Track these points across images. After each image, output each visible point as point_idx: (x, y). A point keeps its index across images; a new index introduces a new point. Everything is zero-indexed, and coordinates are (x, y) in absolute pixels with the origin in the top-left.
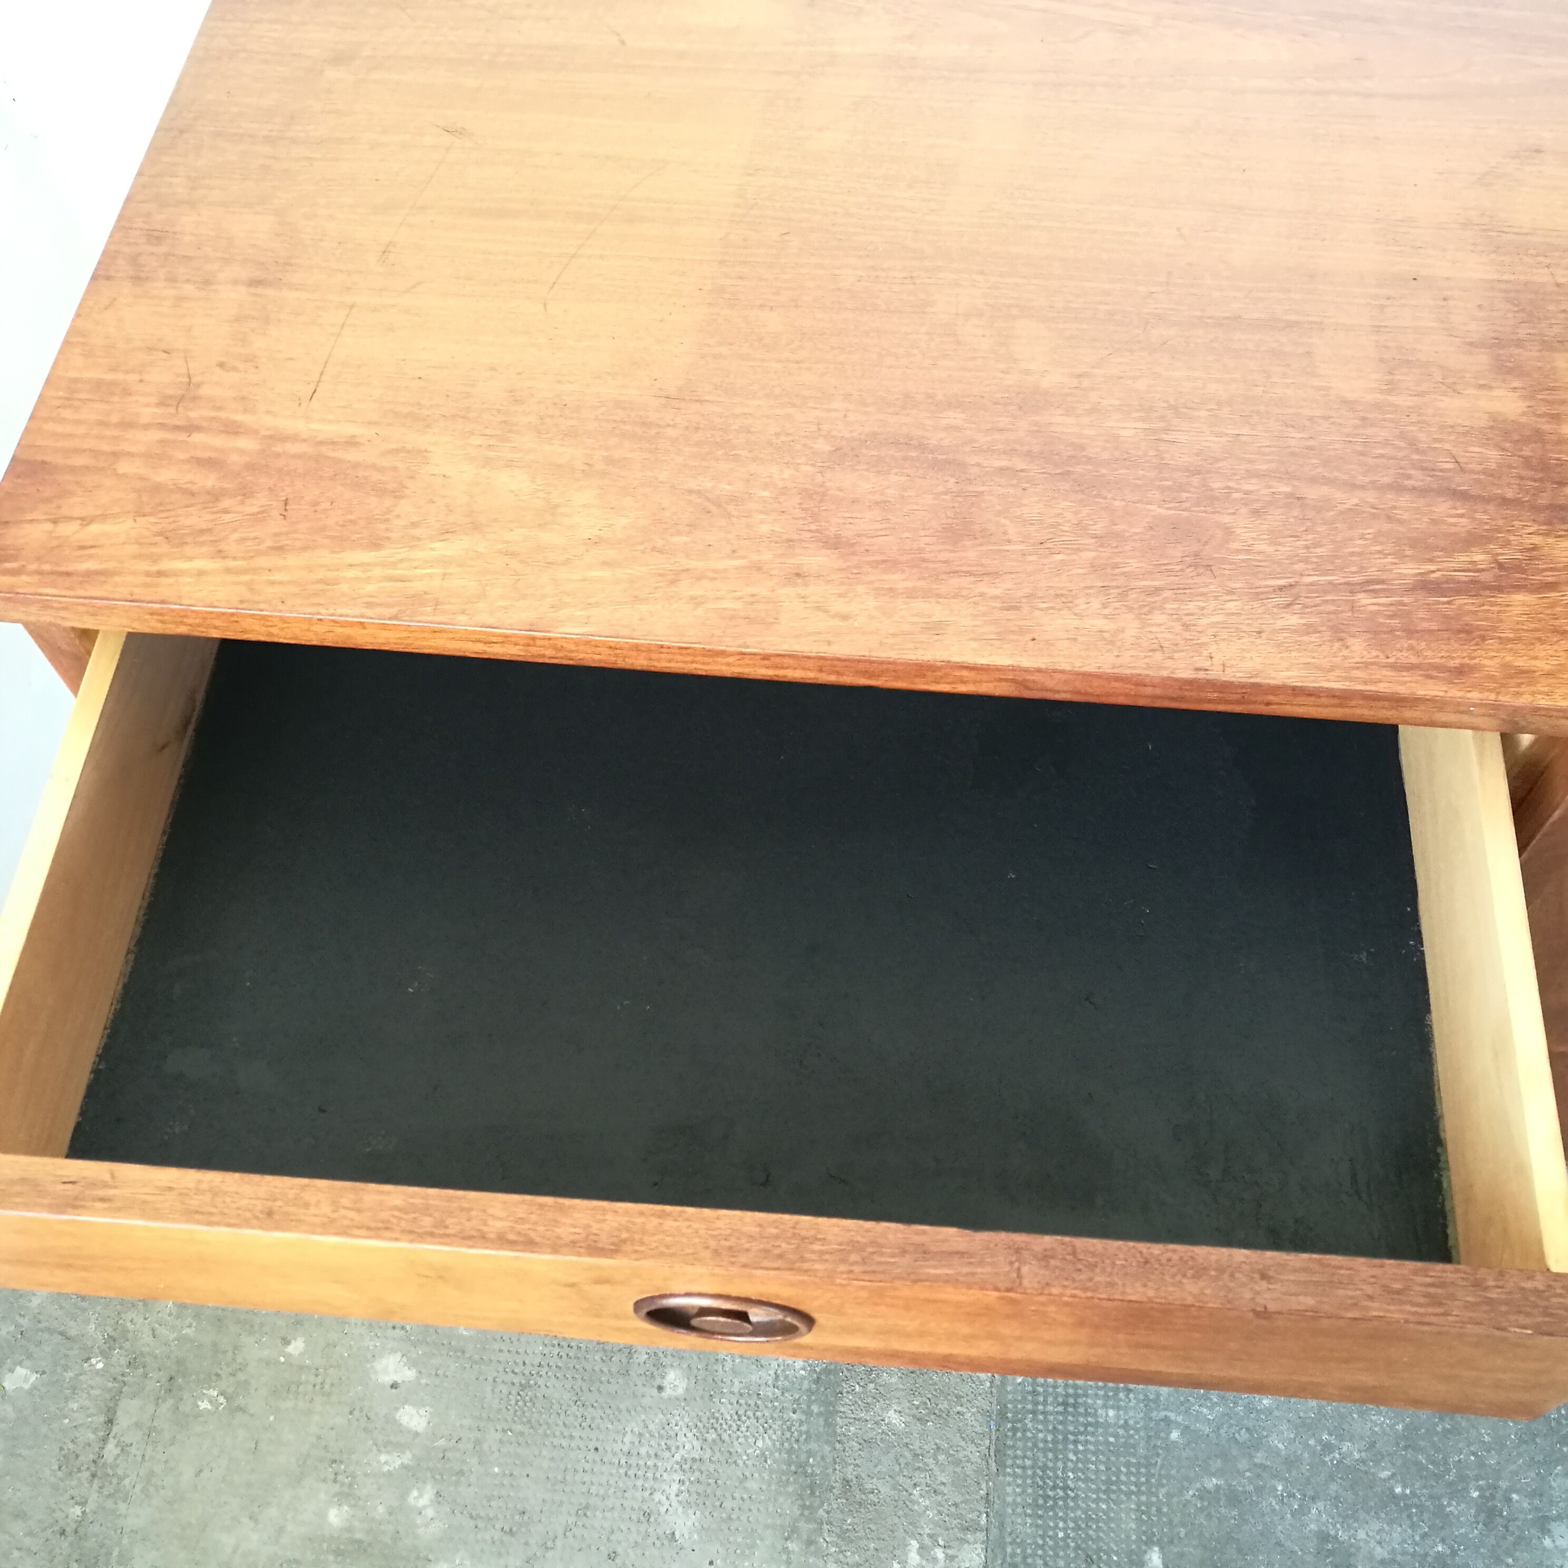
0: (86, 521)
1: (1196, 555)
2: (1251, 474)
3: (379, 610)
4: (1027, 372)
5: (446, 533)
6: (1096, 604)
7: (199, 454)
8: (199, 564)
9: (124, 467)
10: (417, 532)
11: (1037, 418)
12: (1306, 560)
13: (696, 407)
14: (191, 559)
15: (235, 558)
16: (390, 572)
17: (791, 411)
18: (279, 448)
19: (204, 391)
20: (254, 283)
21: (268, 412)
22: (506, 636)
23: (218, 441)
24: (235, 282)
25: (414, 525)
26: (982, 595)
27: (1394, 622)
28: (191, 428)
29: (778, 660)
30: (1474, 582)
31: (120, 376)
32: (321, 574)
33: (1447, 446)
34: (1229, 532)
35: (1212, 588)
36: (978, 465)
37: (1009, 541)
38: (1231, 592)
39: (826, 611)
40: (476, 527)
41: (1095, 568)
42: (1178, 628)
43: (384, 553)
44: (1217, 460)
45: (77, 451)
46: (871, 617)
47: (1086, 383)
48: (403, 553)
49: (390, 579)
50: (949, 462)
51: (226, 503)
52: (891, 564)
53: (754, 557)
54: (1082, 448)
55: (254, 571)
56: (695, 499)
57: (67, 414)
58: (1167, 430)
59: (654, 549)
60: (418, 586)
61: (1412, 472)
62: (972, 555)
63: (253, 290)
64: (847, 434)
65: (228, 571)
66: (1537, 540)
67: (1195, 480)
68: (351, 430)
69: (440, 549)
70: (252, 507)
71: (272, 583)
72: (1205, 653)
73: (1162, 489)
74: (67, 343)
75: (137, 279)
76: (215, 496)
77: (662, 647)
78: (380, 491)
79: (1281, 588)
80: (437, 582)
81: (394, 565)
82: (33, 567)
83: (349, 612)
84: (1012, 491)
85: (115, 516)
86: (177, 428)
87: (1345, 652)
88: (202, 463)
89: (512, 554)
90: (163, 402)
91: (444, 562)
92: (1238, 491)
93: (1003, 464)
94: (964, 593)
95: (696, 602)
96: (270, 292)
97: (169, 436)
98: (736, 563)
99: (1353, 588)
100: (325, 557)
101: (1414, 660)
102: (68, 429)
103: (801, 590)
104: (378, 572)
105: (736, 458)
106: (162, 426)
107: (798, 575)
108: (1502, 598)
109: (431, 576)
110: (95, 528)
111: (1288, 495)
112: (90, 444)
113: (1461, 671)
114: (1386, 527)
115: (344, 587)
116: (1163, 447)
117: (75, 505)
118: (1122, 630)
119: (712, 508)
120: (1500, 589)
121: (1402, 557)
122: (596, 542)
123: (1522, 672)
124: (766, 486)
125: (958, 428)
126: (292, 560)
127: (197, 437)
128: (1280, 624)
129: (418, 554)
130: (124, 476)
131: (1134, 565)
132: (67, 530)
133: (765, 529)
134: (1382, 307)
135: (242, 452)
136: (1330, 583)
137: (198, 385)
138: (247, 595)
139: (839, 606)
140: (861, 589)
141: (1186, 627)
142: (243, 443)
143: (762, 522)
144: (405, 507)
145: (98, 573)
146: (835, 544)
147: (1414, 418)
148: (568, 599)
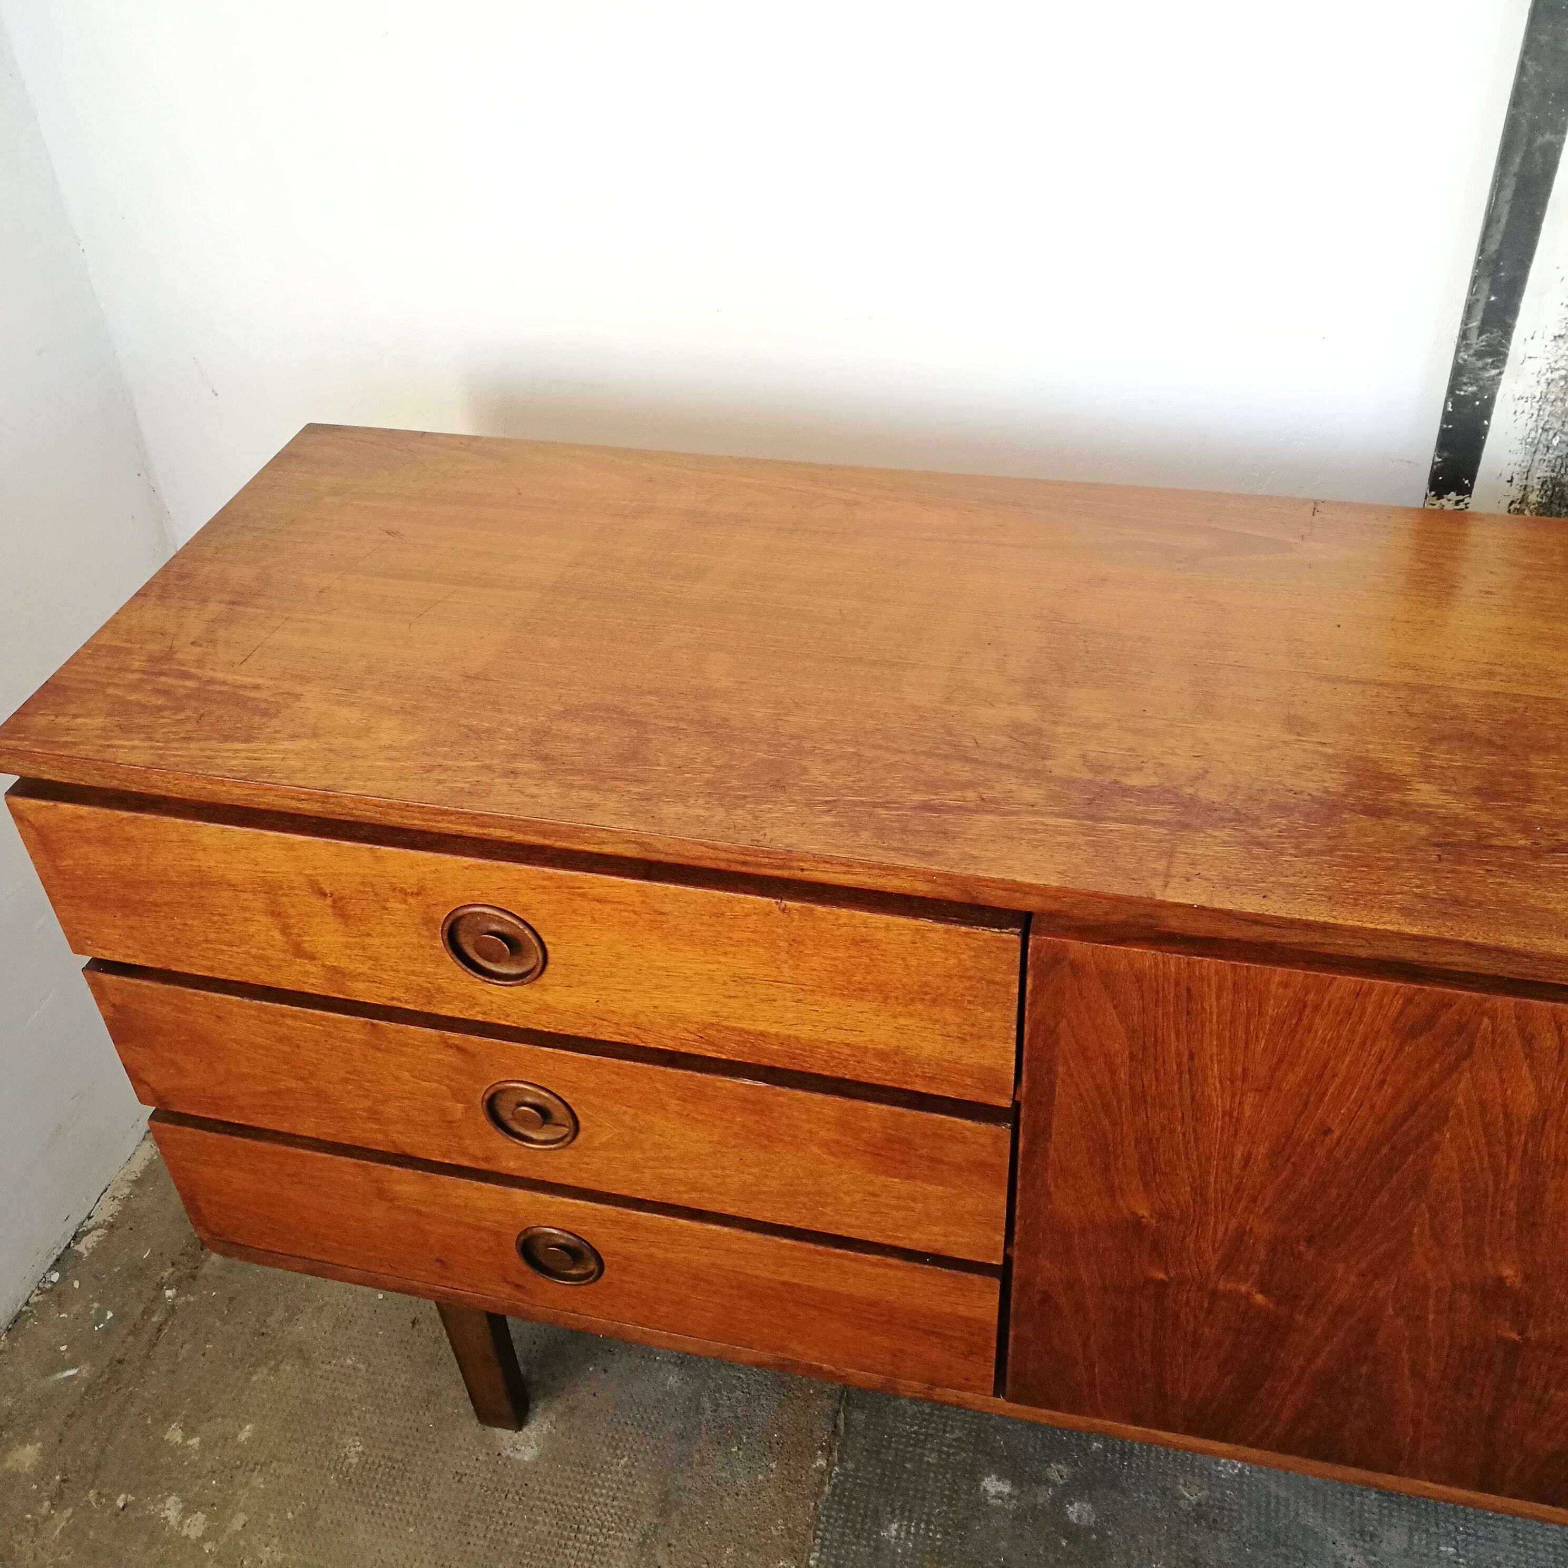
0: (75, 716)
1: (778, 780)
2: (832, 741)
3: (236, 774)
4: (708, 679)
5: (294, 737)
6: (701, 802)
7: (159, 687)
8: (135, 743)
9: (111, 691)
10: (277, 735)
11: (705, 703)
12: (850, 788)
13: (484, 683)
14: (131, 740)
15: (158, 742)
16: (251, 755)
17: (546, 689)
18: (211, 688)
19: (179, 656)
20: (232, 603)
21: (211, 669)
22: (312, 794)
23: (175, 682)
24: (221, 601)
25: (276, 732)
26: (629, 792)
27: (896, 825)
28: (162, 674)
29: (481, 819)
30: (960, 807)
31: (129, 645)
32: (208, 753)
33: (973, 734)
34: (805, 770)
35: (782, 798)
36: (655, 724)
37: (659, 765)
38: (794, 801)
39: (523, 793)
40: (315, 735)
41: (709, 782)
42: (750, 817)
43: (252, 745)
44: (814, 732)
45: (86, 681)
46: (551, 797)
47: (744, 687)
48: (264, 745)
49: (249, 758)
50: (637, 722)
51: (165, 713)
52: (575, 771)
53: (488, 762)
54: (727, 720)
55: (168, 749)
56: (463, 730)
57: (89, 662)
58: (786, 715)
59: (424, 753)
60: (265, 763)
61: (943, 746)
62: (631, 770)
63: (231, 607)
64: (576, 703)
65: (152, 748)
66: (1014, 787)
67: (794, 742)
68: (259, 681)
69: (287, 745)
70: (181, 716)
71: (176, 756)
72: (762, 832)
73: (770, 745)
74: (105, 626)
75: (161, 597)
76: (161, 709)
77: (407, 805)
78: (265, 713)
79: (826, 802)
80: (277, 762)
81: (255, 751)
82: (33, 737)
83: (216, 773)
84: (672, 739)
85: (94, 715)
86: (152, 673)
87: (856, 838)
88: (158, 692)
89: (331, 750)
90: (149, 660)
91: (286, 751)
92: (819, 748)
93: (672, 725)
94: (619, 789)
95: (439, 782)
96: (239, 608)
97: (145, 677)
98: (475, 764)
99: (875, 805)
100: (214, 744)
101: (900, 845)
102: (86, 669)
103: (510, 781)
104: (243, 754)
105: (500, 711)
106: (143, 672)
107: (512, 773)
108: (976, 817)
109: (275, 759)
110: (79, 720)
111: (853, 753)
112: (96, 678)
113: (930, 854)
114: (912, 773)
115: (219, 761)
116: (780, 723)
117: (72, 709)
118: (713, 816)
119: (471, 734)
120: (976, 812)
121: (916, 791)
122: (390, 747)
123: (974, 857)
124: (511, 726)
125: (651, 705)
126: (192, 745)
127: (163, 679)
128: (818, 820)
129: (273, 747)
130: (109, 695)
131: (735, 783)
132: (62, 720)
133: (501, 747)
134: (960, 658)
135: (186, 687)
136: (861, 801)
137: (175, 652)
138: (158, 760)
139: (534, 791)
140: (550, 783)
141: (756, 818)
142: (190, 684)
143: (501, 744)
144: (275, 722)
145: (72, 743)
146: (545, 758)
147: (957, 717)
148: (356, 776)
